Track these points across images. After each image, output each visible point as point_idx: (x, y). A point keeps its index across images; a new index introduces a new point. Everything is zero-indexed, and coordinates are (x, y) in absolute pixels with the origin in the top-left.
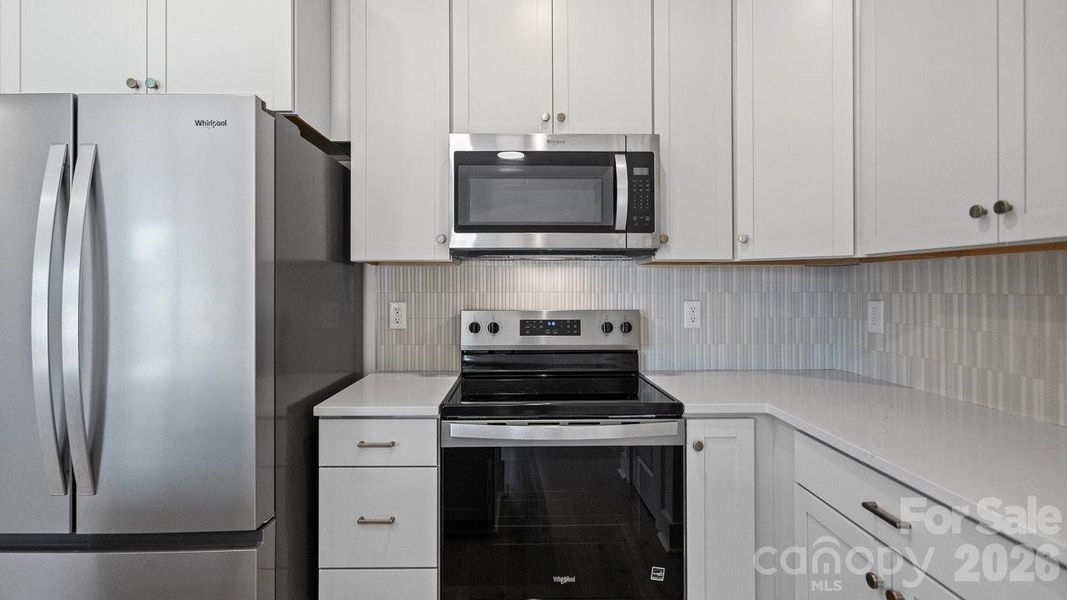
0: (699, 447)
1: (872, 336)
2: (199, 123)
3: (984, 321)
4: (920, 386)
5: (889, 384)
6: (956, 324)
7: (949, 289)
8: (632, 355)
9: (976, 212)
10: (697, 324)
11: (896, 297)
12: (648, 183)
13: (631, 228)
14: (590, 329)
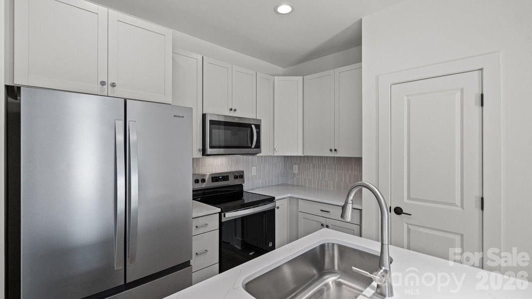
0: (278, 208)
1: (294, 174)
2: (175, 116)
3: (321, 170)
4: (307, 185)
5: (299, 186)
6: (315, 170)
7: (314, 162)
8: (241, 186)
9: (331, 150)
10: (255, 174)
11: (301, 164)
12: (259, 133)
13: (255, 147)
14: (231, 178)
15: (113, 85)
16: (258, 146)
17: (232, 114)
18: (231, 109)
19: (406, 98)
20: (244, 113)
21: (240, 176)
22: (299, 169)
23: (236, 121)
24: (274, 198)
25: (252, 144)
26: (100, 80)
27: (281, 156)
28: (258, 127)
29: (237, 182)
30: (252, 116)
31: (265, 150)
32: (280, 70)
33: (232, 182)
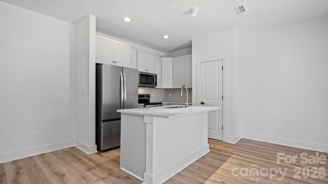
2: (134, 72)
4: (175, 101)
10: (154, 96)
11: (172, 92)
12: (156, 79)
13: (155, 84)
14: (145, 96)
15: (116, 62)
16: (156, 84)
17: (146, 72)
18: (146, 70)
19: (204, 67)
20: (151, 71)
21: (148, 96)
22: (171, 94)
23: (148, 74)
24: (162, 103)
25: (154, 83)
26: (113, 61)
27: (164, 89)
28: (156, 77)
29: (147, 98)
30: (154, 73)
31: (158, 86)
32: (164, 54)
33: (145, 98)
